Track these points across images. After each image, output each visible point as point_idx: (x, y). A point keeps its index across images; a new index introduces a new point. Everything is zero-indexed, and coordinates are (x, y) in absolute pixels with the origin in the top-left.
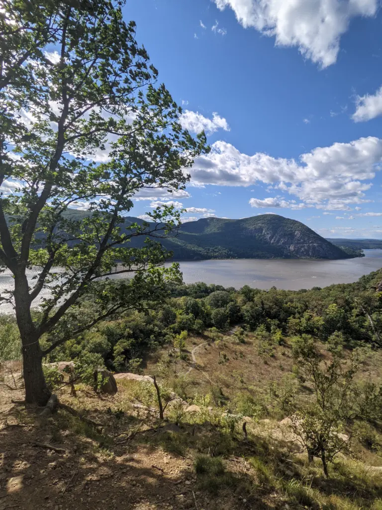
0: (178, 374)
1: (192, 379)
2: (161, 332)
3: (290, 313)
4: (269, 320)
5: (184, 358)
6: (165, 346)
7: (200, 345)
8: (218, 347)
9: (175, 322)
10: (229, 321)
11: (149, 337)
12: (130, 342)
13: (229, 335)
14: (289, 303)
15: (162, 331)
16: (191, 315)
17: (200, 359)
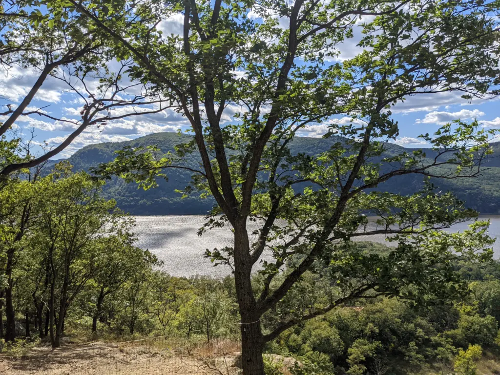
9: (457, 327)
16: (489, 318)
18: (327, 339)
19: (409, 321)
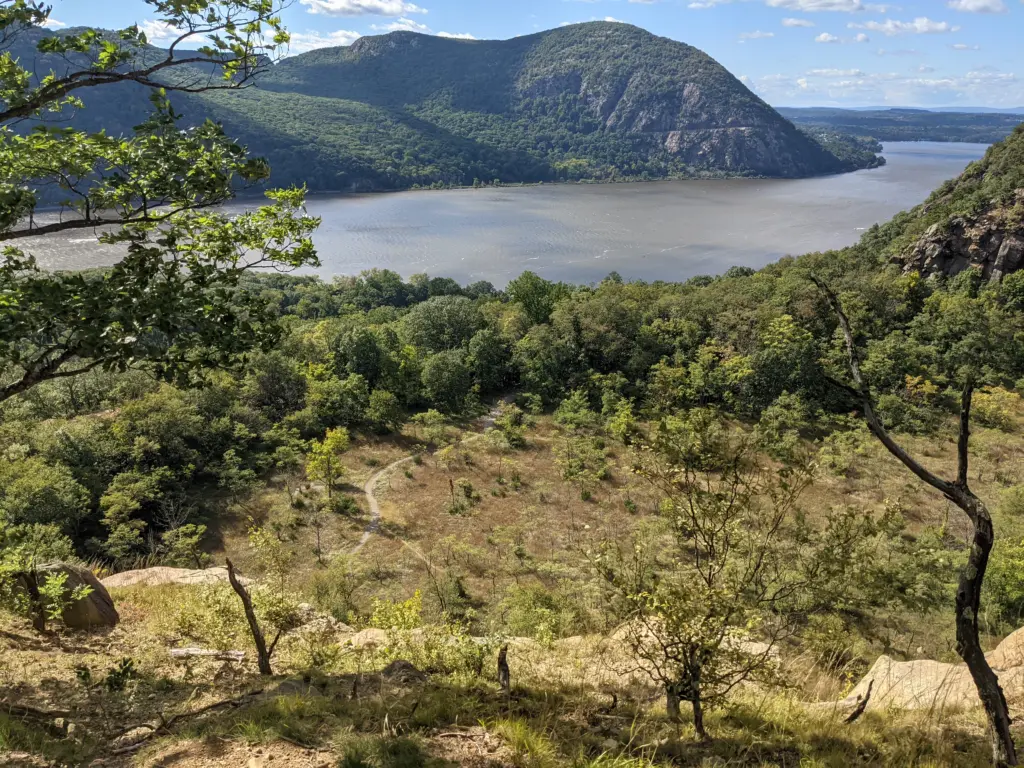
0: (328, 557)
1: (374, 566)
2: (258, 439)
3: (658, 350)
4: (598, 375)
5: (342, 510)
6: (276, 479)
7: (391, 467)
8: (445, 466)
9: (303, 406)
10: (476, 388)
11: (220, 457)
12: (155, 477)
13: (479, 429)
14: (657, 322)
15: (264, 435)
16: (354, 379)
17: (393, 506)
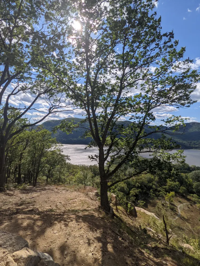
5: (172, 209)
6: (159, 198)
7: (184, 204)
9: (166, 185)
11: (150, 191)
12: (139, 190)
16: (177, 183)
17: (184, 213)
18: (123, 188)
19: (150, 183)
